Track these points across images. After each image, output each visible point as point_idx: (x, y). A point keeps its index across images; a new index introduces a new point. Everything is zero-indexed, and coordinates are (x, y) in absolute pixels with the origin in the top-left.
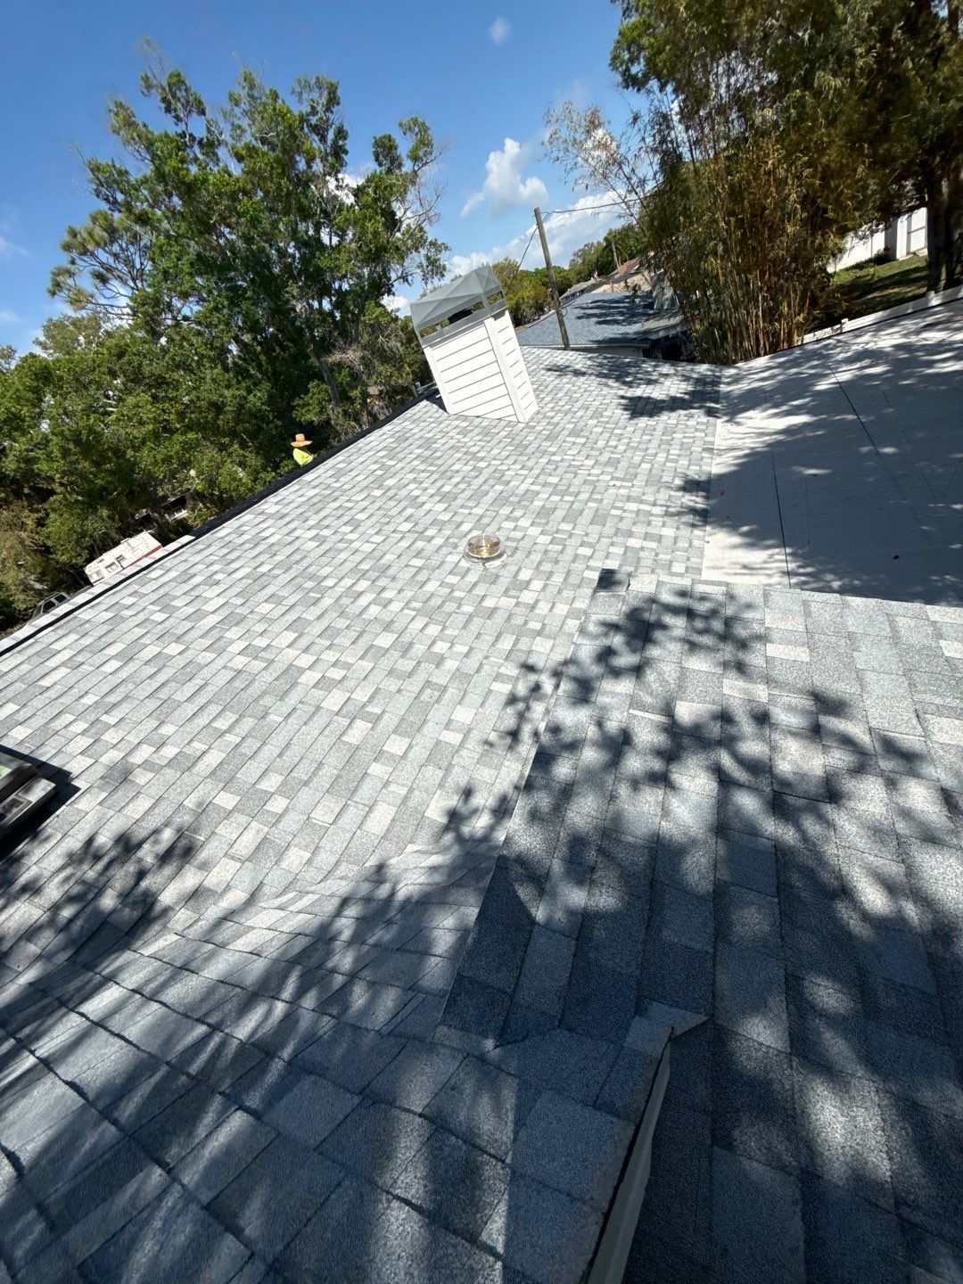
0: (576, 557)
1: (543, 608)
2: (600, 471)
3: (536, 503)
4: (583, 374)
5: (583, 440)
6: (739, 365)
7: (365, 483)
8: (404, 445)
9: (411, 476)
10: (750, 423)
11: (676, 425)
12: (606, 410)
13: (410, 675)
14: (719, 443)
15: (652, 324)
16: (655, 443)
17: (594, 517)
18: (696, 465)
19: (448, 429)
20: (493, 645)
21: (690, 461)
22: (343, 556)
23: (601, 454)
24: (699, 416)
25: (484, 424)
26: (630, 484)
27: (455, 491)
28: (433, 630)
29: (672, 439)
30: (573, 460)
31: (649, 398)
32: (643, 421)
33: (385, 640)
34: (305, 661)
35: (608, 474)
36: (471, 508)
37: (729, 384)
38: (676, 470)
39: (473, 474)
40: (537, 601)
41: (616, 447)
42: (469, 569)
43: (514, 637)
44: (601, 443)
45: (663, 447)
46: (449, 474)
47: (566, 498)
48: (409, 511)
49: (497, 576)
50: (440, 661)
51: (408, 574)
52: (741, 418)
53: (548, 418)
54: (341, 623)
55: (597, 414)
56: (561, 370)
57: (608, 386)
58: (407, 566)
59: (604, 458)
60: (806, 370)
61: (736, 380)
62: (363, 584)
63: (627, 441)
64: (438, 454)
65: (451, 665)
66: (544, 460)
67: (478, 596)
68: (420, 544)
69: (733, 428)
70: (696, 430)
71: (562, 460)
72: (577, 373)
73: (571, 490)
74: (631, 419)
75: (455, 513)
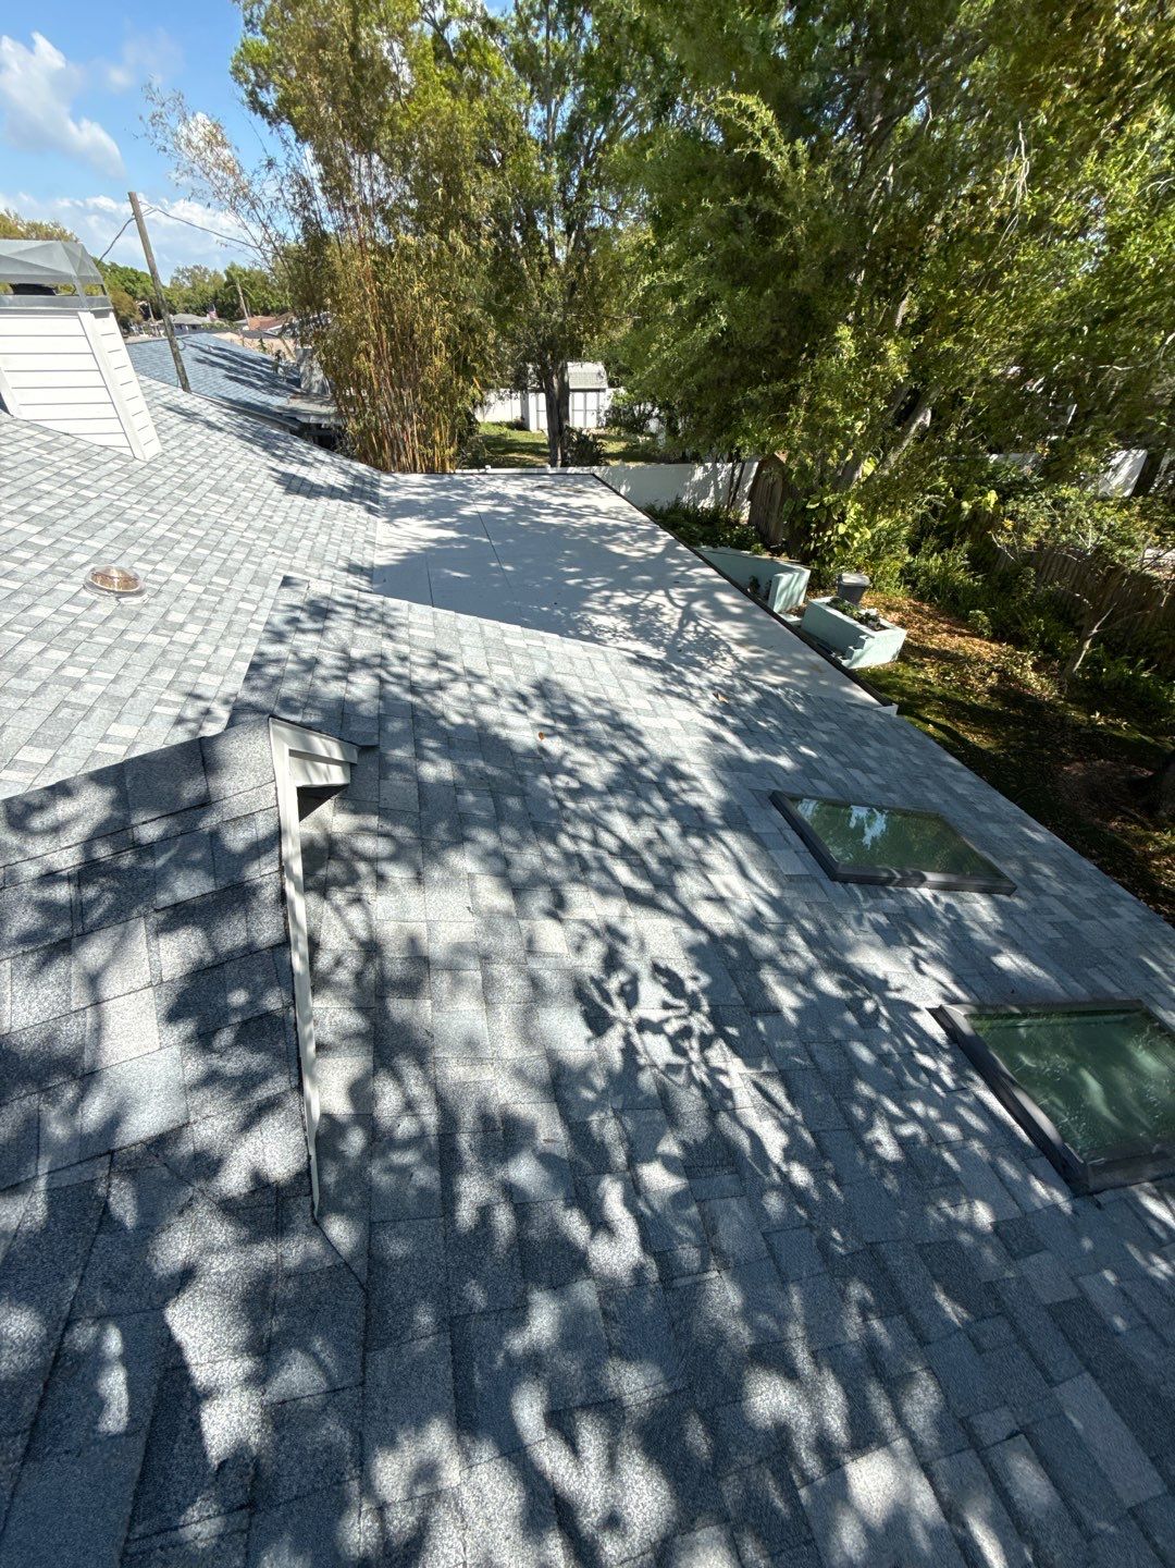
0: (237, 610)
13: (34, 694)
14: (380, 538)
18: (359, 553)
20: (148, 675)
21: (352, 548)
24: (358, 511)
37: (387, 489)
38: (337, 554)
41: (270, 517)
42: (95, 603)
49: (139, 614)
52: (399, 521)
61: (394, 487)
67: (115, 629)
69: (393, 529)
70: (357, 523)
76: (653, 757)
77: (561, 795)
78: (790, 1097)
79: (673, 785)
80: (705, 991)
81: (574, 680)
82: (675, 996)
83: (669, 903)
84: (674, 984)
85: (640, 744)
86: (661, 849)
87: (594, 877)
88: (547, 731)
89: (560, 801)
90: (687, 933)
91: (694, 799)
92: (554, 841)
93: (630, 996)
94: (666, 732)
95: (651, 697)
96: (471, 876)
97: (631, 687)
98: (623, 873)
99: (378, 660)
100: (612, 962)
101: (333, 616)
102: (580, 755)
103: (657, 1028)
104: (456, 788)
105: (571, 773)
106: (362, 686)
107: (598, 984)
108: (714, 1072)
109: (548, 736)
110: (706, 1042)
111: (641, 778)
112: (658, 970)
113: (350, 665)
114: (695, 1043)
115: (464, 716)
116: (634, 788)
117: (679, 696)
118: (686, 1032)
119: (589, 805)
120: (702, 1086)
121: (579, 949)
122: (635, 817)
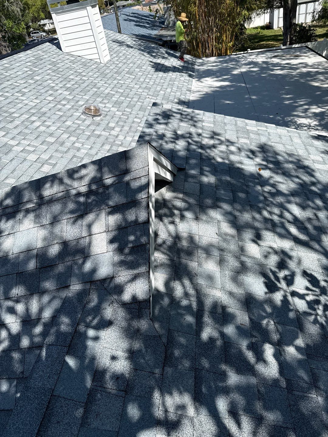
0: (133, 122)
1: (121, 137)
2: (142, 91)
3: (113, 98)
4: (132, 47)
5: (134, 77)
6: (204, 59)
7: (23, 76)
8: (41, 62)
9: (48, 77)
10: (206, 82)
11: (176, 78)
12: (143, 66)
13: (66, 152)
14: (193, 88)
15: (163, 32)
16: (166, 84)
17: (141, 108)
18: (184, 95)
19: (64, 59)
20: (101, 147)
21: (181, 93)
22: (20, 105)
23: (142, 84)
24: (185, 77)
25: (83, 60)
26: (156, 98)
27: (73, 87)
28: (73, 139)
29: (174, 84)
30: (129, 84)
31: (163, 65)
32: (161, 74)
33: (51, 140)
34: (12, 142)
35: (145, 92)
36: (83, 96)
37: (199, 66)
38: (175, 96)
39: (81, 81)
40: (118, 135)
41: (149, 82)
42: (85, 119)
43: (110, 146)
44: (142, 80)
45: (170, 86)
46: (68, 79)
47: (127, 99)
48: (51, 92)
49: (99, 124)
50: (78, 149)
51: (56, 117)
52: (203, 80)
53: (116, 64)
54: (27, 131)
55: (139, 67)
56: (121, 43)
57: (144, 56)
58: (54, 114)
59: (144, 85)
60: (230, 65)
61: (202, 64)
62: (33, 118)
63: (154, 81)
64: (61, 70)
65: (83, 151)
66: (116, 82)
67: (91, 129)
68: (59, 106)
69: (200, 84)
70: (184, 82)
71: (124, 83)
72: (128, 46)
73: (129, 96)
74: (155, 72)
75: (75, 97)
76: (319, 182)
77: (266, 195)
82: (314, 286)
83: (317, 246)
84: (313, 280)
85: (313, 176)
86: (316, 223)
87: (279, 230)
88: (263, 167)
89: (265, 197)
92: (260, 213)
93: (290, 281)
95: (323, 155)
96: (219, 222)
97: (312, 150)
98: (293, 230)
99: (188, 135)
100: (282, 265)
101: (172, 117)
102: (278, 178)
103: (302, 297)
104: (216, 187)
106: (181, 145)
107: (274, 273)
109: (263, 169)
111: (311, 191)
112: (305, 274)
113: (177, 137)
114: (321, 307)
115: (223, 159)
118: (318, 302)
119: (280, 199)
120: (322, 325)
121: (266, 257)
122: (303, 207)
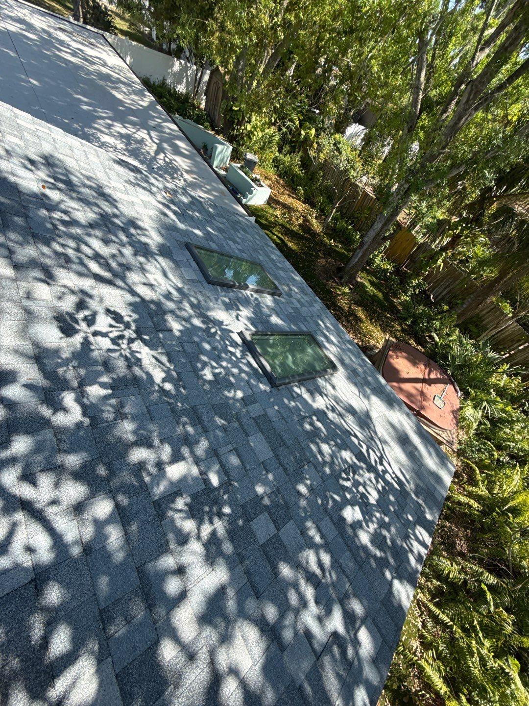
76: (122, 215)
77: (56, 222)
78: (170, 361)
79: (133, 231)
80: (134, 321)
81: (73, 161)
82: (117, 323)
83: (121, 283)
84: (117, 317)
85: (116, 207)
86: (120, 259)
87: (75, 265)
88: (50, 186)
89: (54, 225)
90: (129, 298)
91: (144, 239)
92: (48, 245)
93: (90, 321)
94: (132, 203)
95: (126, 185)
97: (112, 175)
98: (94, 267)
100: (81, 305)
102: (72, 204)
103: (105, 335)
105: (65, 212)
107: (71, 315)
108: (133, 352)
109: (49, 188)
110: (131, 341)
111: (113, 223)
112: (108, 311)
114: (125, 341)
116: (107, 227)
117: (144, 188)
118: (122, 337)
119: (75, 229)
120: (126, 358)
121: (60, 298)
122: (106, 242)
